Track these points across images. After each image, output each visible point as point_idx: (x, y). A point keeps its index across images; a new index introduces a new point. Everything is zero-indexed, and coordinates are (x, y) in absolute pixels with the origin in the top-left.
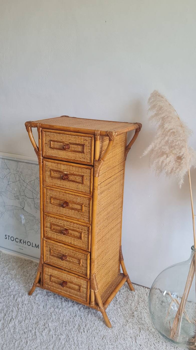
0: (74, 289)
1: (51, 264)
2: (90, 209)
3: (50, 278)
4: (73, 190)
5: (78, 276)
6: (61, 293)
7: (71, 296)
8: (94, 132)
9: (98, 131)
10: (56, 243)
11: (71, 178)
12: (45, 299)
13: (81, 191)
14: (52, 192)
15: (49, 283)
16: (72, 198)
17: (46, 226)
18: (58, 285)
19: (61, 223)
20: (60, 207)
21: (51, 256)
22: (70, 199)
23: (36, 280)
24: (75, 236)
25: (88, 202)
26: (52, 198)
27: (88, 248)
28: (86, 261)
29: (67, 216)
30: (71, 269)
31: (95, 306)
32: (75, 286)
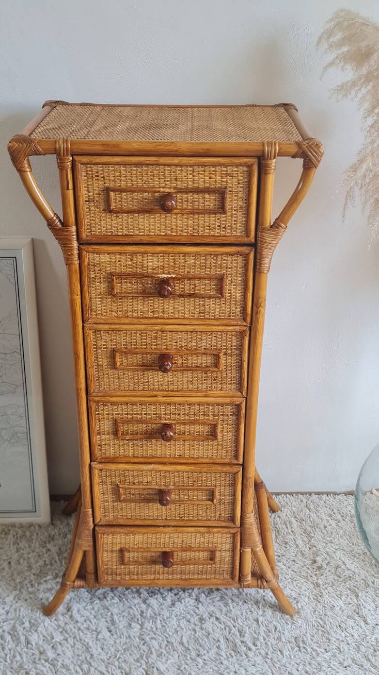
0: (196, 562)
1: (122, 522)
2: (241, 360)
3: (122, 558)
4: (188, 318)
5: (206, 528)
6: (157, 581)
7: (185, 580)
8: (260, 148)
9: (270, 144)
10: (136, 467)
11: (179, 287)
13: (213, 317)
14: (115, 337)
15: (117, 569)
16: (185, 341)
17: (98, 430)
18: (145, 566)
19: (149, 412)
20: (145, 373)
21: (120, 501)
22: (176, 344)
23: (72, 573)
24: (195, 435)
25: (235, 342)
26: (118, 355)
27: (236, 457)
28: (231, 488)
29: (168, 391)
30: (183, 518)
31: (255, 582)
32: (198, 554)
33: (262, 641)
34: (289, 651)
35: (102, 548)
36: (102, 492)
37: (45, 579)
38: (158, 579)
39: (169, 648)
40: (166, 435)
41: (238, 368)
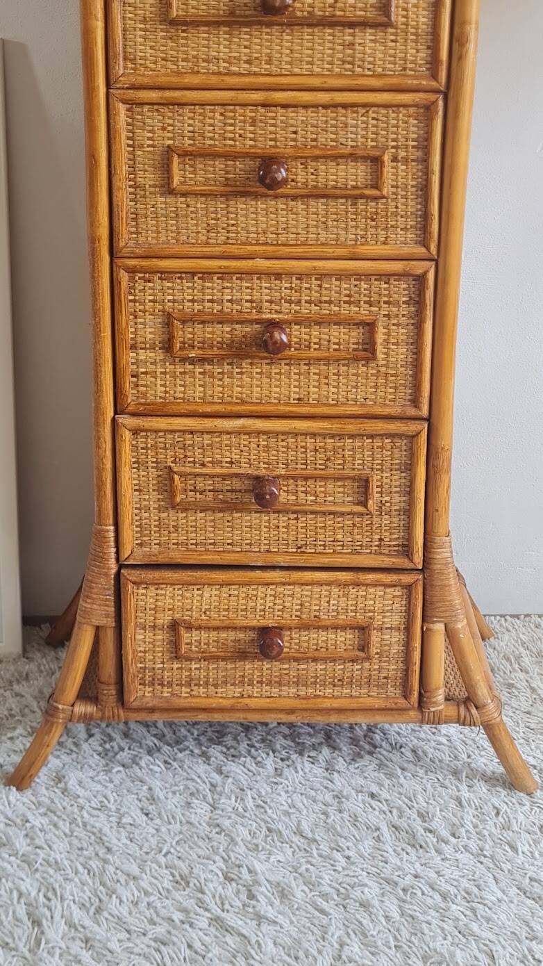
0: (329, 656)
1: (177, 556)
2: (427, 173)
3: (175, 644)
4: (318, 75)
5: (351, 573)
6: (247, 702)
7: (307, 698)
10: (207, 424)
12: (117, 782)
13: (371, 73)
14: (171, 121)
15: (163, 669)
16: (312, 129)
17: (132, 339)
18: (222, 664)
19: (237, 296)
20: (231, 202)
21: (173, 508)
22: (294, 136)
23: (69, 683)
24: (331, 350)
25: (413, 129)
26: (176, 159)
27: (415, 402)
28: (403, 475)
29: (277, 245)
30: (302, 550)
31: (451, 711)
32: (333, 636)
33: (471, 828)
34: (530, 846)
35: (133, 618)
36: (137, 487)
37: (9, 735)
38: (249, 696)
39: (273, 840)
40: (272, 337)
41: (420, 193)
